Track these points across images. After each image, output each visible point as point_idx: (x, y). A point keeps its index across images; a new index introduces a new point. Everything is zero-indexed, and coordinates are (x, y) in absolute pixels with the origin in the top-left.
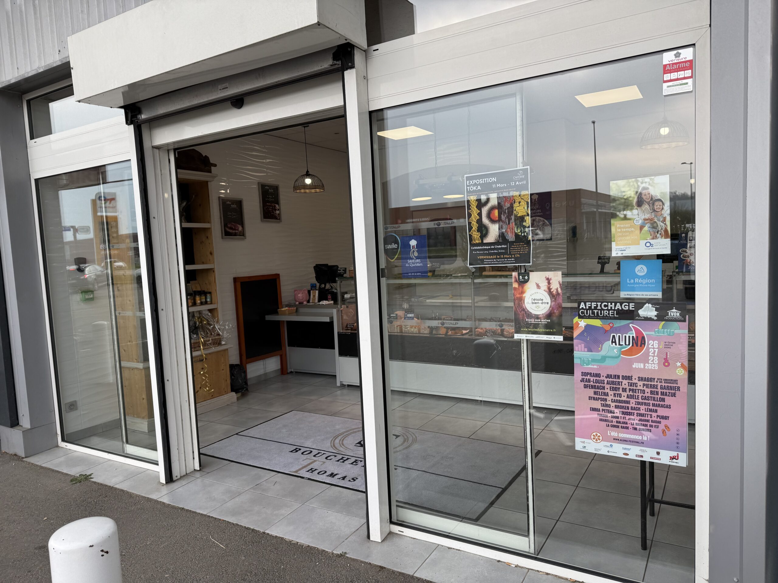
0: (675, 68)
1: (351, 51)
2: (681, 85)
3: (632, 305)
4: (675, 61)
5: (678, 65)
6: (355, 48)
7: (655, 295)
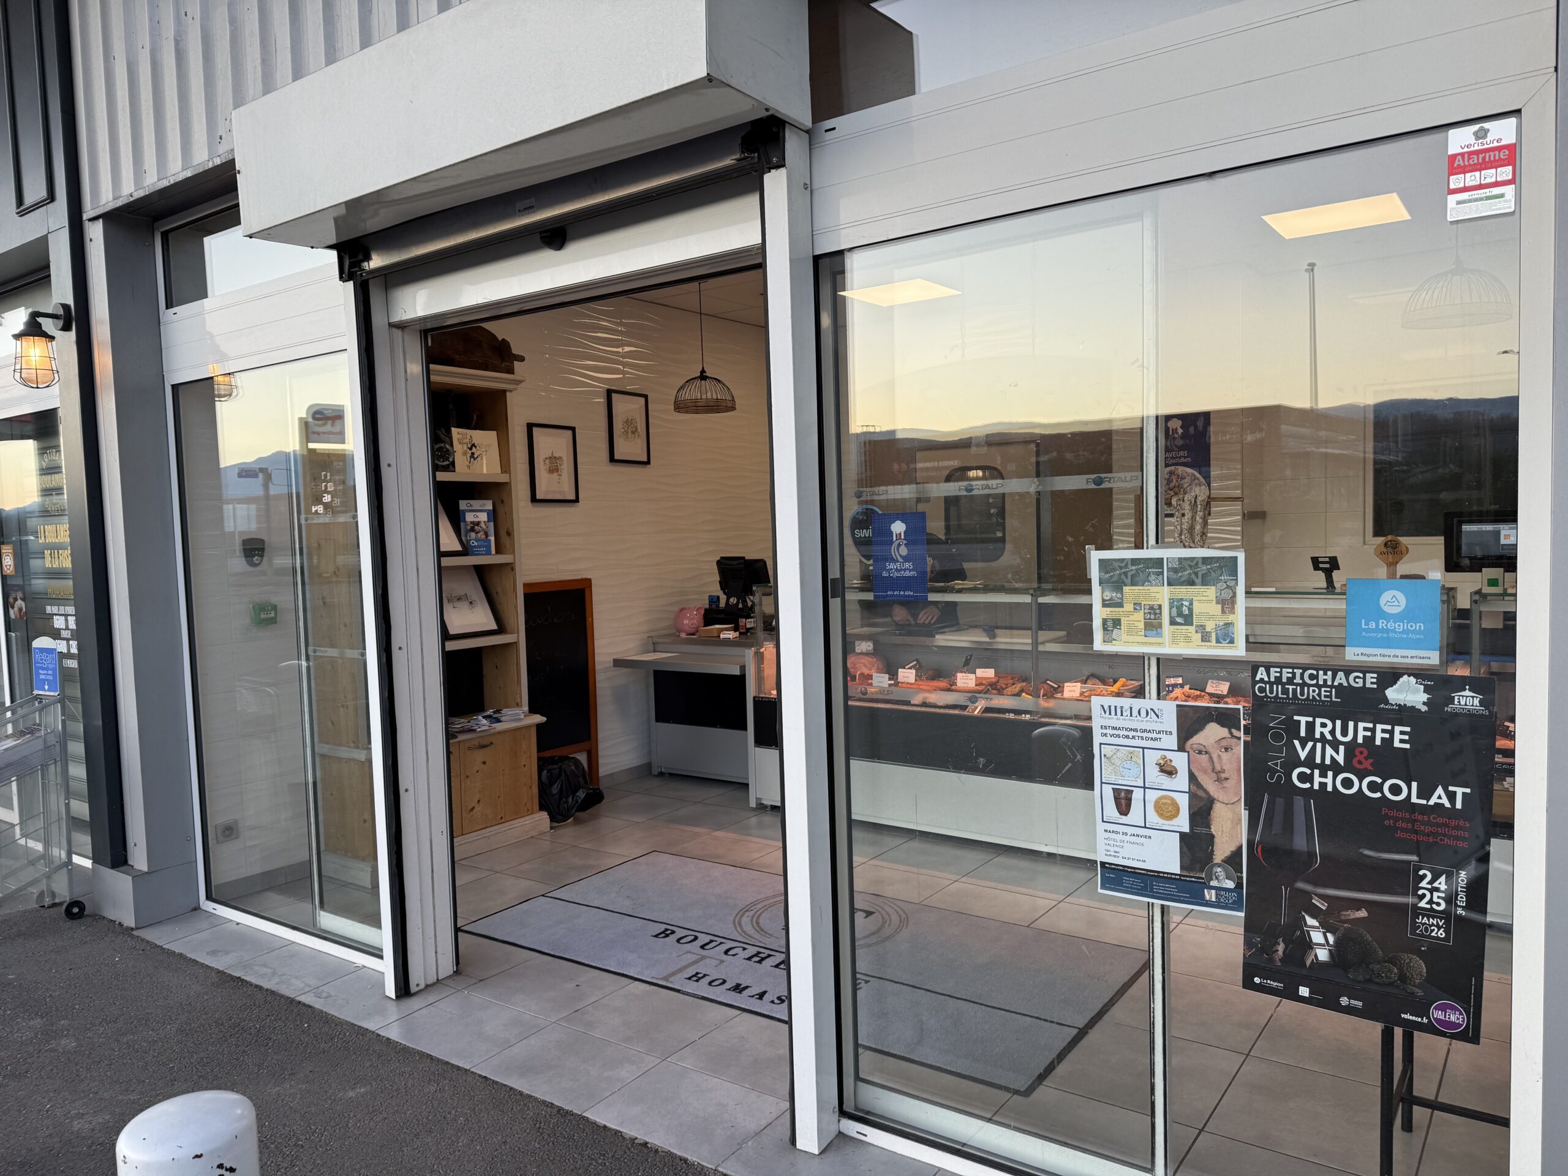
0: (1476, 162)
1: (778, 132)
2: (1488, 198)
3: (1371, 679)
4: (1476, 148)
5: (1481, 156)
6: (787, 125)
7: (1423, 658)
